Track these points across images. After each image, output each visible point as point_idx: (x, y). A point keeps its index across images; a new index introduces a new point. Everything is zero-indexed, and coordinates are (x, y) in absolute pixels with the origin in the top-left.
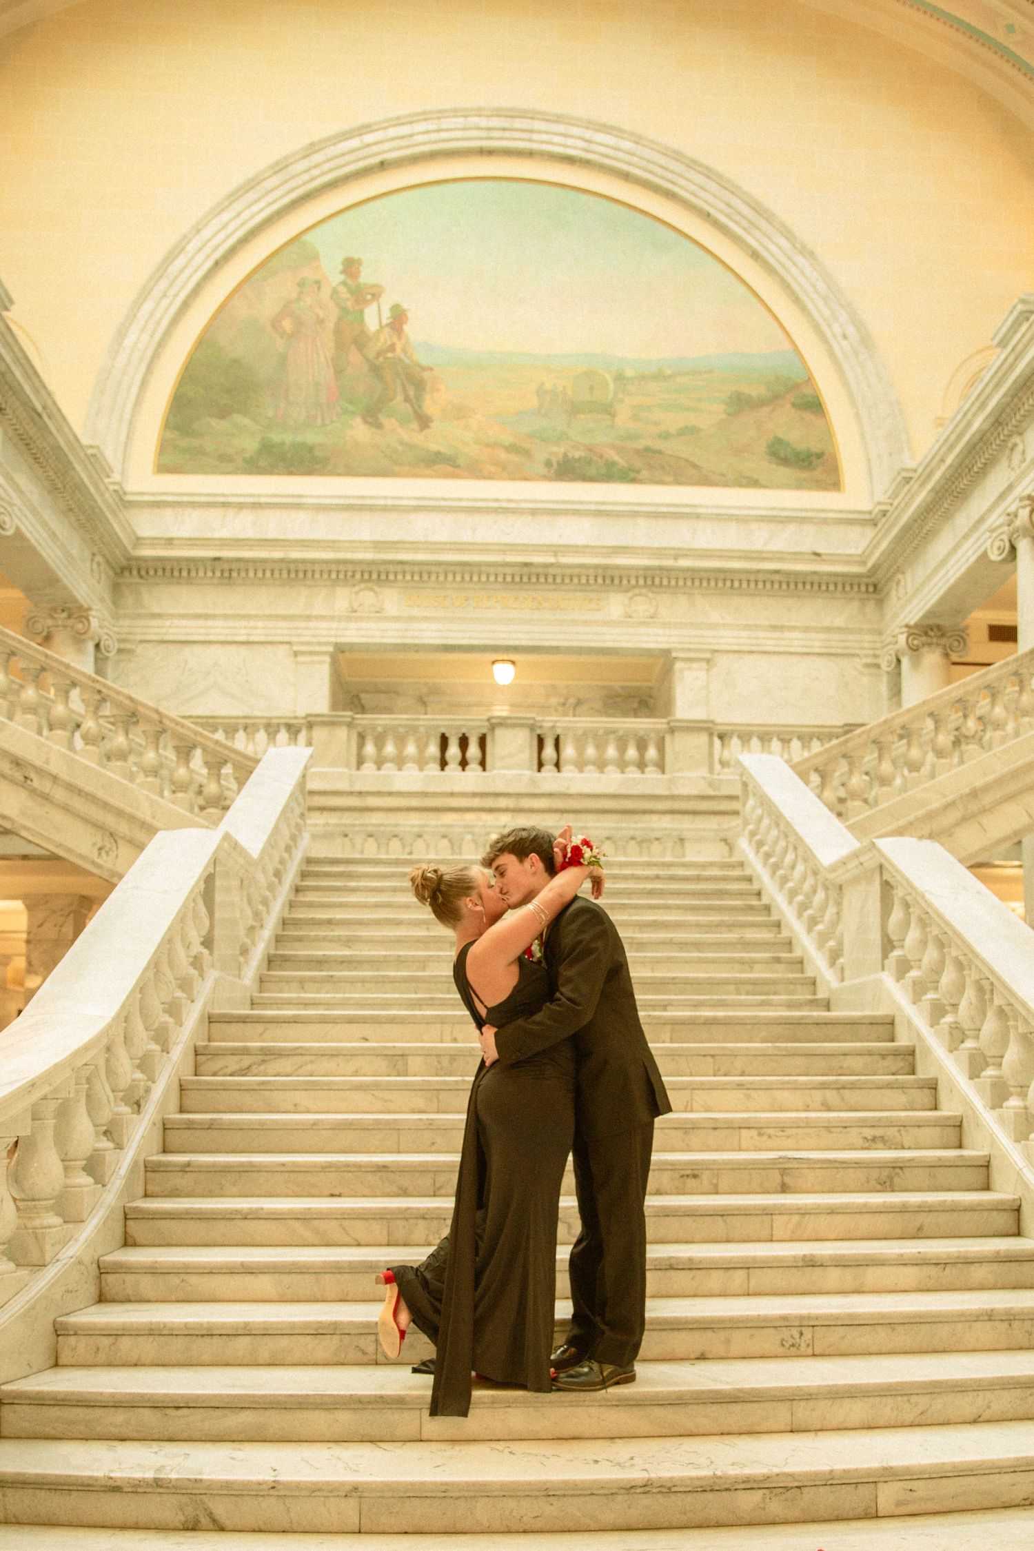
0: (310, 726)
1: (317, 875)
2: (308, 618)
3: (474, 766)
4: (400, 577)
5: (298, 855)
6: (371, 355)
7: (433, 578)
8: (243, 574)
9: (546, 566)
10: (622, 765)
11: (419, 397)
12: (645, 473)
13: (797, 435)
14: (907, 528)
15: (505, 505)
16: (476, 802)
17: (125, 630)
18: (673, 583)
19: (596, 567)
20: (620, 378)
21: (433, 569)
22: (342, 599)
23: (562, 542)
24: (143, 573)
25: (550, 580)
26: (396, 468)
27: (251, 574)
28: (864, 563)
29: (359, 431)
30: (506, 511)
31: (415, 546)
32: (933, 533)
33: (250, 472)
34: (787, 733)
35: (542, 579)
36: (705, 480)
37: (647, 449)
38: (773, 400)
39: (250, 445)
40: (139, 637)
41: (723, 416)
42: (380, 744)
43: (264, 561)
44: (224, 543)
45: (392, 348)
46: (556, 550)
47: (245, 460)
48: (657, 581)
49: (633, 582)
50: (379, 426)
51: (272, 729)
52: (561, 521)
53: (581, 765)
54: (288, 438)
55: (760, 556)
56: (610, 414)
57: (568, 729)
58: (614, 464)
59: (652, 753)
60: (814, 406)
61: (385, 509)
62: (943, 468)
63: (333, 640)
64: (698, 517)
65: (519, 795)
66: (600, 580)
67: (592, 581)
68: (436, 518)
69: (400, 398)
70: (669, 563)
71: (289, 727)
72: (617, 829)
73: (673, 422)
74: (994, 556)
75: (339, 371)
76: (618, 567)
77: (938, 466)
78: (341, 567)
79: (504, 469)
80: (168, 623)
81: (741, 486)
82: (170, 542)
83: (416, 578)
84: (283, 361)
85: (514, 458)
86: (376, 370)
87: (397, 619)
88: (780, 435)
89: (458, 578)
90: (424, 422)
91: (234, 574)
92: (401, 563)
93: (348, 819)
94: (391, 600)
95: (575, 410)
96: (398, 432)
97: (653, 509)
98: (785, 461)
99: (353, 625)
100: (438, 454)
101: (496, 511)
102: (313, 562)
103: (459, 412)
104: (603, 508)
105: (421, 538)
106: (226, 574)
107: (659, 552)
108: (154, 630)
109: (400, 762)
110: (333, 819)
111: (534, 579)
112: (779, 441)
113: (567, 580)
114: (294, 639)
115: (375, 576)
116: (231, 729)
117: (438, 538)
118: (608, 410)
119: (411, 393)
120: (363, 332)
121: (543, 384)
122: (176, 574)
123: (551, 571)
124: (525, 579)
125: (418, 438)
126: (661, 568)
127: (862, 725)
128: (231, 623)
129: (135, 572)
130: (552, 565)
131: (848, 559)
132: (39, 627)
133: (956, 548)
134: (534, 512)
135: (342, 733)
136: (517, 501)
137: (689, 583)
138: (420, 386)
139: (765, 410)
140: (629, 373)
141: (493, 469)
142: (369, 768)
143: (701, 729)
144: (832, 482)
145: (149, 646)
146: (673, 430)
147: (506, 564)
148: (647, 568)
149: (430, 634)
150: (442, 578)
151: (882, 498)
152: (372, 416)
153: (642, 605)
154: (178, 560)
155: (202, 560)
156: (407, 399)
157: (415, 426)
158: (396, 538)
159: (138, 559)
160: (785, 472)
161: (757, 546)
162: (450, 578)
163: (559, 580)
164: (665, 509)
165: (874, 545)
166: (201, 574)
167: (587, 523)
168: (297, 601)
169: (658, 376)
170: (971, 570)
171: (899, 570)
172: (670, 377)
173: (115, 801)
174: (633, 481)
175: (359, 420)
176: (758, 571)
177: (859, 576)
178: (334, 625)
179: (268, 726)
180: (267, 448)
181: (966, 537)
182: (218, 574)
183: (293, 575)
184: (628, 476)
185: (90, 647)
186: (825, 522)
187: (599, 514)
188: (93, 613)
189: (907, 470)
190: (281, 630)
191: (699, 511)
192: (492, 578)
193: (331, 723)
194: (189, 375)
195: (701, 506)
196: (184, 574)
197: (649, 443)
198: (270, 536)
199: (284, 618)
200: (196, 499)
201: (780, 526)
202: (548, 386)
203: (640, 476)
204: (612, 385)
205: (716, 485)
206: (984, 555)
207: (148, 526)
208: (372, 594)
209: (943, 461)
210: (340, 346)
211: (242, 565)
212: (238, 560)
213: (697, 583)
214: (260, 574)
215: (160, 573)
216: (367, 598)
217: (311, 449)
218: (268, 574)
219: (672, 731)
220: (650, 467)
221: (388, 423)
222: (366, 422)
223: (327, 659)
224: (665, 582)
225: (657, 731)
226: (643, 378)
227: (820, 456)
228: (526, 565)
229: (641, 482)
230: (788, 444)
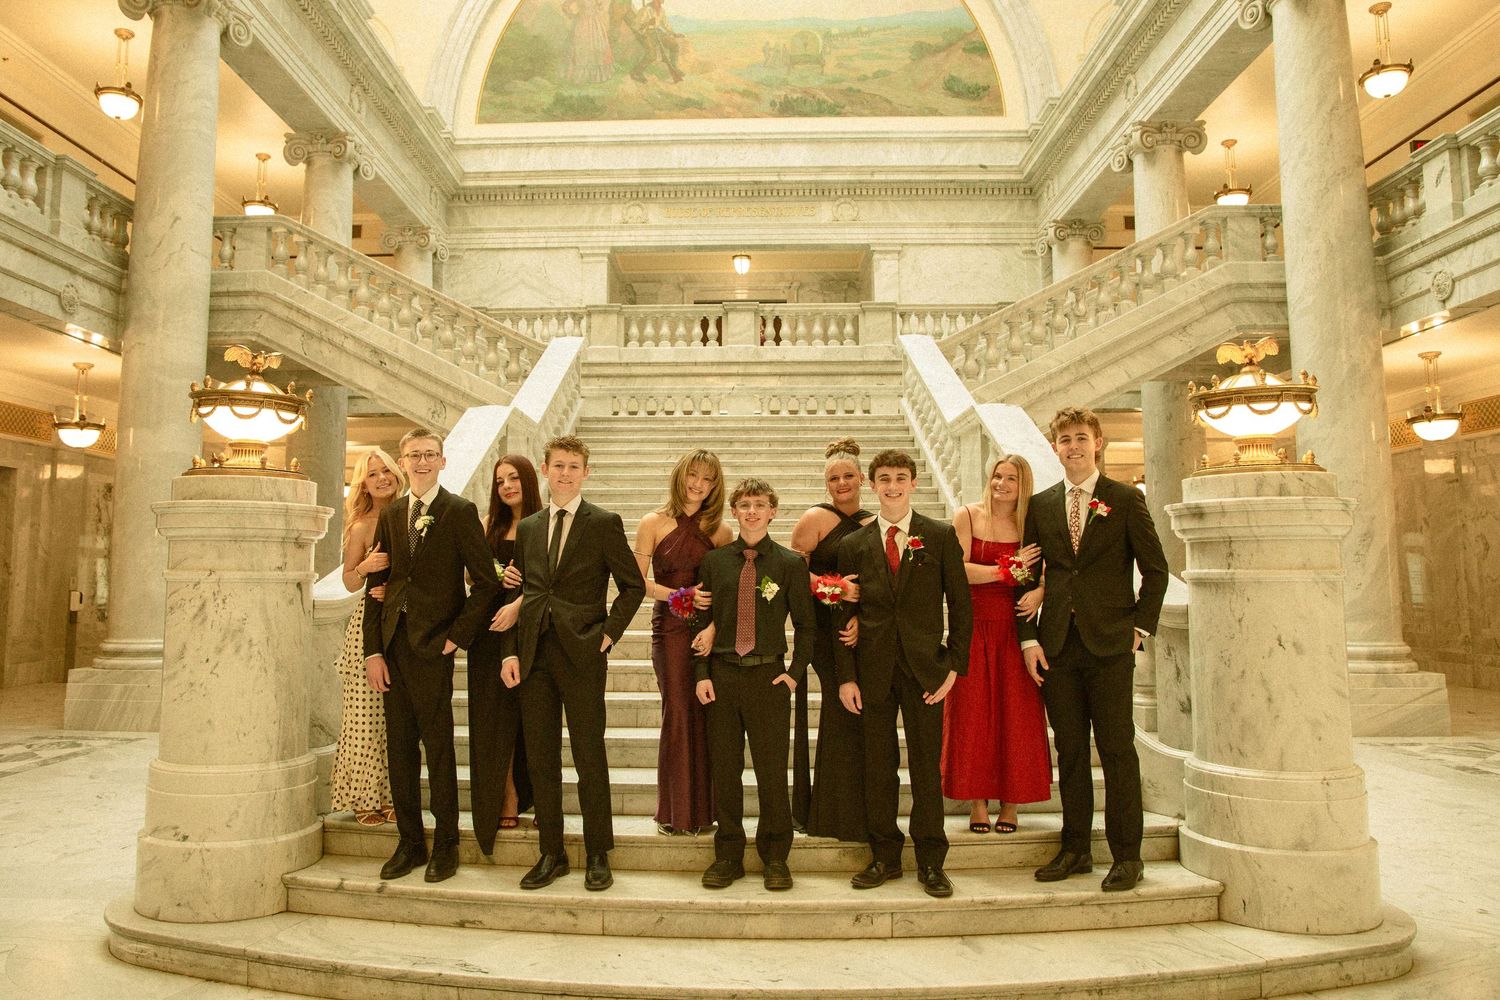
0: (589, 314)
1: (588, 430)
2: (591, 228)
3: (712, 343)
4: (660, 195)
5: (574, 416)
6: (637, 28)
7: (685, 195)
8: (542, 197)
9: (771, 183)
10: (826, 339)
11: (674, 58)
12: (848, 108)
13: (967, 72)
14: (1053, 144)
15: (738, 137)
16: (714, 370)
17: (455, 241)
18: (871, 193)
19: (810, 182)
20: (828, 36)
21: (685, 188)
22: (617, 213)
23: (784, 165)
24: (468, 198)
25: (775, 193)
26: (657, 112)
27: (548, 197)
28: (1021, 172)
29: (629, 86)
30: (740, 141)
31: (670, 171)
32: (1072, 149)
33: (547, 120)
34: (953, 311)
35: (769, 193)
36: (895, 112)
37: (850, 89)
38: (949, 46)
39: (547, 99)
40: (466, 247)
41: (908, 61)
42: (642, 327)
43: (556, 186)
44: (529, 174)
45: (653, 22)
46: (779, 171)
47: (543, 111)
48: (858, 192)
49: (839, 193)
50: (644, 81)
51: (561, 317)
52: (785, 147)
53: (794, 340)
54: (575, 93)
55: (939, 170)
56: (819, 63)
57: (784, 312)
58: (824, 102)
59: (849, 329)
60: (981, 50)
61: (649, 143)
62: (1076, 99)
63: (610, 244)
64: (889, 140)
65: (746, 363)
66: (813, 193)
67: (807, 193)
68: (687, 150)
69: (659, 59)
70: (867, 177)
71: (574, 315)
72: (819, 389)
73: (869, 67)
74: (1116, 169)
75: (613, 41)
76: (827, 182)
77: (1073, 98)
78: (616, 190)
79: (739, 109)
80: (487, 235)
81: (923, 114)
82: (488, 175)
83: (672, 195)
84: (571, 34)
85: (748, 101)
86: (641, 39)
87: (656, 227)
88: (955, 74)
89: (704, 195)
90: (678, 77)
91: (536, 197)
92: (661, 184)
93: (617, 384)
94: (654, 213)
95: (793, 62)
96: (658, 85)
97: (854, 136)
98: (958, 95)
99: (625, 233)
100: (689, 100)
101: (733, 142)
102: (596, 186)
103: (704, 68)
104: (815, 136)
105: (676, 165)
106: (530, 198)
107: (859, 170)
108: (477, 240)
109: (657, 340)
110: (607, 384)
111: (762, 194)
112: (953, 78)
113: (788, 193)
114: (580, 245)
115: (641, 195)
116: (531, 318)
117: (690, 164)
118: (819, 61)
119: (668, 55)
120: (630, 10)
121: (768, 43)
122: (493, 198)
123: (776, 187)
124: (756, 194)
125: (674, 89)
126: (860, 182)
127: (1009, 304)
128: (534, 234)
129: (462, 198)
130: (776, 182)
131: (1009, 170)
132: (393, 242)
133: (1089, 161)
134: (762, 142)
135: (613, 318)
136: (749, 134)
137: (883, 193)
138: (674, 49)
139: (943, 55)
140: (835, 31)
141: (729, 110)
142: (633, 345)
143: (884, 310)
144: (996, 108)
145: (472, 253)
146: (870, 75)
147: (741, 183)
148: (849, 182)
149: (684, 238)
150: (692, 195)
151: (1035, 120)
152: (638, 73)
153: (847, 211)
154: (495, 188)
155: (513, 188)
156: (664, 60)
157: (671, 80)
158: (655, 167)
159: (464, 188)
160: (958, 103)
161: (937, 162)
162: (698, 195)
163: (782, 194)
164: (864, 136)
165: (1028, 158)
166: (511, 198)
167: (803, 149)
168: (583, 215)
169: (857, 33)
170: (1099, 179)
171: (1049, 177)
172: (867, 33)
173: (445, 379)
174: (839, 114)
175: (629, 77)
176: (938, 181)
177: (1017, 182)
178: (611, 233)
179: (558, 315)
180: (560, 100)
181: (1096, 152)
182: (524, 197)
183: (579, 197)
184: (835, 111)
185: (430, 255)
186: (991, 140)
187: (812, 141)
188: (431, 231)
189: (1052, 99)
190: (571, 238)
191: (890, 136)
192: (730, 194)
193: (604, 311)
194: (503, 48)
195: (892, 132)
196: (499, 198)
197: (851, 85)
198: (561, 168)
199: (574, 229)
200: (507, 142)
201: (954, 145)
202: (772, 45)
203: (843, 111)
204: (821, 41)
205: (904, 115)
206: (1109, 166)
207: (471, 163)
208: (638, 209)
209: (1076, 94)
210: (613, 22)
211: (541, 190)
212: (538, 186)
213: (889, 193)
214: (555, 197)
215: (481, 198)
216: (635, 212)
217: (592, 100)
218: (561, 197)
219: (864, 312)
220: (852, 103)
221: (651, 78)
222: (633, 77)
223: (606, 259)
224: (864, 193)
225: (852, 312)
226: (844, 35)
227: (985, 89)
228: (756, 183)
229: (845, 115)
230: (960, 80)
